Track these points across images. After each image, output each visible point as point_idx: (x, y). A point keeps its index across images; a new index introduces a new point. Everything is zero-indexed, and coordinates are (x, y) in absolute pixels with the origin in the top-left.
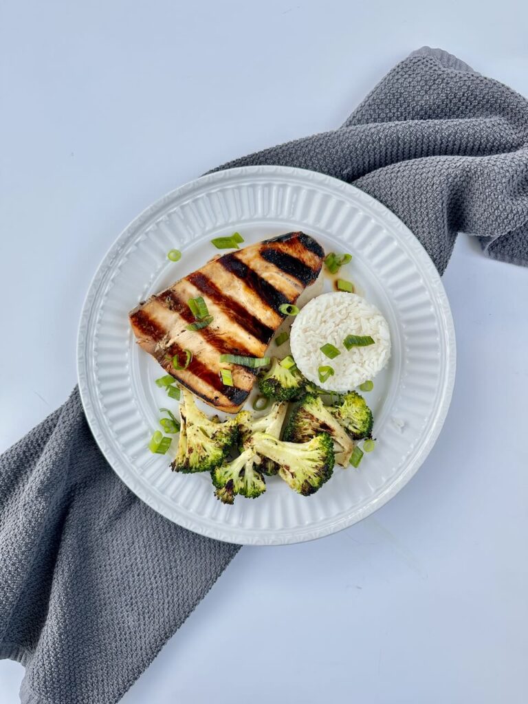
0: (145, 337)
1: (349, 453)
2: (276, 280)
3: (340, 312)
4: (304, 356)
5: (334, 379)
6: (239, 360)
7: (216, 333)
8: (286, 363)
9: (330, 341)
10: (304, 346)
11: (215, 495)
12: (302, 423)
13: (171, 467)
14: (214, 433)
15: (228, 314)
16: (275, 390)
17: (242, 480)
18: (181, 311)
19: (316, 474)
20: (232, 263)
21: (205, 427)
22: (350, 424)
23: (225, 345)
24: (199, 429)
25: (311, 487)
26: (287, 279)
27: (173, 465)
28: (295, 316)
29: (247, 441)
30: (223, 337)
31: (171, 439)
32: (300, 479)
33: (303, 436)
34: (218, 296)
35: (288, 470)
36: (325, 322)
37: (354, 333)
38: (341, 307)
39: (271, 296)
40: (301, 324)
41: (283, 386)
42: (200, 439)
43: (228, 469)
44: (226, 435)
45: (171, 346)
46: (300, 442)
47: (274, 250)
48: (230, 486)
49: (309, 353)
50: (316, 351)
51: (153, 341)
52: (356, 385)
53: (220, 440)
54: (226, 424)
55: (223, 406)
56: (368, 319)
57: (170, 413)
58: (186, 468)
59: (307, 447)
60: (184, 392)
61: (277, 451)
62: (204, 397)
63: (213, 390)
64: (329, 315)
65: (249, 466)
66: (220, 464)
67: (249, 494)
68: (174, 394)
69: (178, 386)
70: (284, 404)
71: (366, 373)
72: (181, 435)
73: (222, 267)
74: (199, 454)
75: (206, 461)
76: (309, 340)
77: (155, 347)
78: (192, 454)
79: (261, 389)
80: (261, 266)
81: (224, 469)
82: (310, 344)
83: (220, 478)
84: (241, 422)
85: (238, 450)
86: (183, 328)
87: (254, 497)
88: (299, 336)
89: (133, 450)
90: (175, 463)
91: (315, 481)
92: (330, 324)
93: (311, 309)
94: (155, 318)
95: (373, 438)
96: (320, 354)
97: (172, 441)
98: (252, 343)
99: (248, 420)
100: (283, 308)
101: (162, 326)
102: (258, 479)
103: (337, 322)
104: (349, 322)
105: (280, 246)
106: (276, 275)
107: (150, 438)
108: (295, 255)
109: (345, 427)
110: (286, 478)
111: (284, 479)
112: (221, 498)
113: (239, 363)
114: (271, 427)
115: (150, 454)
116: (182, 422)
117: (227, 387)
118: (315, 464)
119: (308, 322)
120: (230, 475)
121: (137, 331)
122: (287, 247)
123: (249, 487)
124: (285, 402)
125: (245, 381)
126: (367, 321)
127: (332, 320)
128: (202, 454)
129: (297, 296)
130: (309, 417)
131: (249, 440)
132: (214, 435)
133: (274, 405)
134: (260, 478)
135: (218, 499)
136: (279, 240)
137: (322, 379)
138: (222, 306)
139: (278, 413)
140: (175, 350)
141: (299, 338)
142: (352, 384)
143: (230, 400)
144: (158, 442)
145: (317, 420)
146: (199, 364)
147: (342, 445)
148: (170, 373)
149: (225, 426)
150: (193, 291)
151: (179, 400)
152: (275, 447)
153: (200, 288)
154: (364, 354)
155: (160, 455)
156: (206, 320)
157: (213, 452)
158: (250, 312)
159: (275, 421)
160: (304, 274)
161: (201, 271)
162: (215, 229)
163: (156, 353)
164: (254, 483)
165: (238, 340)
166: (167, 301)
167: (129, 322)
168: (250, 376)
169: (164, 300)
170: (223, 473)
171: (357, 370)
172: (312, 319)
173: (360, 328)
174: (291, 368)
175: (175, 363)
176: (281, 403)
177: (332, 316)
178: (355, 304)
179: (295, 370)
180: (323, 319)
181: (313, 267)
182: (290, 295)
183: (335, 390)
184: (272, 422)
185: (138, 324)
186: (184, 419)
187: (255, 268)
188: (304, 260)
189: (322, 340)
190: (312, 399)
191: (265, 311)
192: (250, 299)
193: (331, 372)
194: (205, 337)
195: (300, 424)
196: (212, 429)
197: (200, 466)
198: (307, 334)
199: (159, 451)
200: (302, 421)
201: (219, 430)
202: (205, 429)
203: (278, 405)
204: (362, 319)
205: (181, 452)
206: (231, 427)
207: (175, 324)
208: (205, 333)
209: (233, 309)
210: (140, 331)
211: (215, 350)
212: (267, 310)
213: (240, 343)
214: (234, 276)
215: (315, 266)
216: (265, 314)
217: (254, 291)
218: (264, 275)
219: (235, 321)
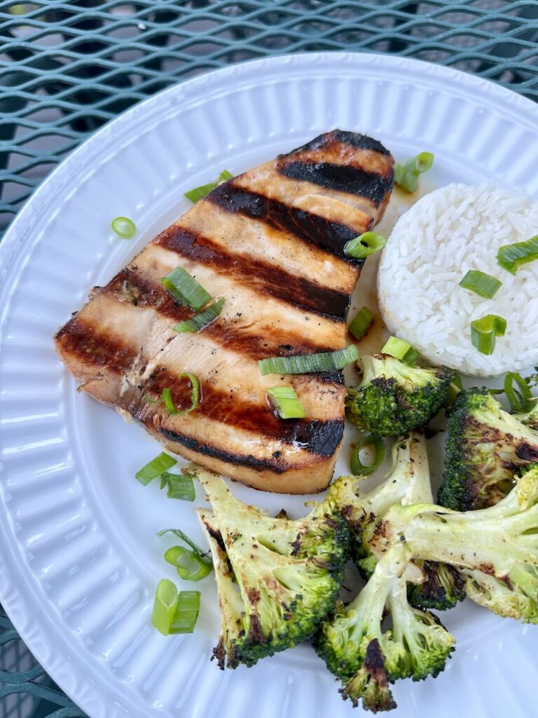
0: (92, 370)
2: (323, 205)
3: (464, 215)
4: (429, 317)
6: (299, 364)
7: (237, 326)
10: (422, 296)
11: (345, 698)
12: (478, 457)
13: (216, 661)
14: (295, 539)
15: (251, 285)
17: (391, 639)
18: (159, 303)
20: (233, 198)
21: (269, 536)
23: (262, 344)
24: (257, 543)
26: (342, 200)
27: (219, 652)
28: (381, 252)
29: (375, 536)
30: (254, 330)
31: (198, 594)
34: (222, 260)
35: (493, 573)
36: (443, 241)
37: (506, 243)
38: (463, 206)
40: (400, 256)
41: (408, 389)
42: (267, 564)
44: (324, 537)
45: (152, 377)
47: (302, 163)
48: (374, 658)
49: (436, 309)
50: (448, 301)
51: (112, 375)
53: (315, 553)
54: (312, 514)
55: (295, 467)
56: (521, 212)
61: (454, 537)
63: (265, 441)
65: (400, 593)
66: (330, 617)
67: (421, 667)
68: (178, 488)
70: (416, 441)
72: (219, 576)
73: (217, 209)
74: (277, 598)
75: (298, 611)
76: (427, 281)
80: (286, 190)
81: (344, 621)
82: (433, 289)
83: (343, 646)
84: (344, 502)
86: (168, 334)
87: (436, 673)
88: (404, 278)
90: (221, 646)
93: (408, 226)
94: (108, 329)
98: (317, 328)
99: (357, 495)
100: (352, 247)
101: (126, 341)
102: (426, 623)
104: (489, 227)
105: (309, 155)
106: (320, 197)
108: (340, 162)
110: (490, 598)
111: (486, 602)
112: (360, 700)
113: (301, 371)
116: (213, 543)
117: (292, 423)
119: (411, 250)
120: (364, 634)
121: (77, 363)
122: (323, 154)
123: (416, 650)
124: (417, 437)
125: (326, 403)
126: (519, 215)
127: (457, 234)
128: (282, 599)
129: (371, 221)
130: (489, 437)
131: (381, 530)
132: (294, 544)
133: (395, 452)
134: (431, 621)
135: (356, 705)
138: (234, 276)
139: (412, 460)
141: (407, 284)
143: (308, 450)
144: (170, 607)
145: (509, 436)
146: (220, 396)
148: (162, 429)
149: (314, 519)
150: (171, 260)
152: (443, 527)
153: (184, 254)
155: (181, 636)
156: (212, 307)
158: (292, 272)
159: (413, 481)
161: (179, 223)
163: (123, 399)
164: (421, 636)
165: (286, 329)
166: (125, 290)
168: (333, 389)
169: (119, 290)
170: (346, 634)
172: (419, 241)
173: (514, 232)
174: (405, 358)
175: (169, 406)
177: (453, 227)
178: (486, 195)
179: (415, 358)
180: (439, 237)
181: (380, 171)
182: (357, 223)
184: (406, 483)
185: (75, 349)
186: (216, 535)
187: (277, 195)
188: (361, 163)
190: (480, 398)
191: (320, 263)
192: (284, 249)
193: (499, 325)
194: (219, 339)
195: (476, 459)
196: (287, 533)
197: (288, 627)
198: (420, 271)
199: (177, 626)
200: (479, 452)
201: (303, 531)
202: (269, 540)
203: (404, 447)
204: (511, 215)
205: (228, 613)
206: (326, 516)
207: (151, 330)
208: (217, 331)
209: (257, 276)
210: (82, 360)
211: (245, 360)
212: (322, 261)
213: (291, 334)
214: (242, 217)
215: (383, 170)
216: (322, 267)
217: (288, 233)
218: (298, 202)
219: (267, 294)
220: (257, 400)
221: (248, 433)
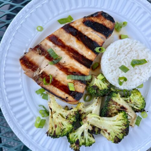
0: (28, 70)
1: (134, 119)
2: (92, 35)
3: (127, 48)
4: (110, 73)
5: (126, 83)
6: (77, 77)
7: (64, 65)
8: (100, 77)
9: (123, 64)
10: (110, 67)
11: (70, 147)
12: (111, 107)
13: (46, 134)
14: (67, 115)
15: (69, 55)
16: (96, 91)
17: (82, 138)
18: (46, 55)
19: (122, 132)
20: (69, 29)
21: (62, 113)
22: (134, 105)
23: (69, 70)
24: (59, 114)
25: (119, 139)
26: (97, 35)
27: (47, 133)
28: (103, 53)
29: (84, 118)
30: (68, 67)
31: (45, 120)
32: (113, 135)
33: (112, 114)
34: (63, 46)
35: (106, 131)
36: (119, 54)
37: (135, 59)
38: (128, 45)
39: (90, 44)
40: (107, 56)
41: (100, 89)
42: (60, 120)
43: (76, 133)
44: (73, 116)
45: (42, 73)
46: (111, 116)
47: (90, 21)
48: (77, 142)
49: (112, 71)
50: (116, 70)
51: (32, 71)
52: (138, 85)
53: (70, 119)
54: (72, 110)
55: (70, 101)
56: (142, 51)
57: (44, 107)
58: (55, 136)
59: (115, 119)
60: (50, 96)
61: (100, 123)
62: (61, 98)
63: (65, 94)
64: (122, 50)
65: (86, 131)
66: (71, 132)
67: (87, 145)
68: (45, 97)
69: (47, 93)
70: (100, 98)
71: (143, 79)
72: (50, 118)
73: (65, 31)
74: (60, 127)
75: (64, 131)
76: (112, 64)
77: (33, 75)
78: (57, 128)
79: (88, 91)
80: (84, 29)
81: (73, 133)
82: (113, 66)
83: (72, 138)
84: (80, 109)
85: (80, 123)
86: (47, 64)
87: (90, 146)
88: (107, 62)
89: (27, 127)
91: (121, 136)
92: (123, 55)
93: (112, 48)
94: (32, 60)
95: (146, 111)
96: (118, 71)
97: (46, 120)
98: (82, 69)
99: (83, 107)
100: (97, 49)
101: (37, 64)
102: (91, 136)
103: (126, 54)
104: (132, 53)
105: (92, 19)
106: (92, 33)
107: (34, 121)
108: (100, 22)
109: (132, 107)
110: (105, 135)
111: (104, 135)
112: (73, 148)
113: (77, 79)
114: (94, 110)
115: (35, 129)
116: (50, 111)
117: (71, 91)
118: (120, 128)
119: (111, 55)
120: (77, 137)
121: (24, 67)
122: (96, 19)
123: (87, 141)
124: (100, 97)
125: (81, 88)
126: (141, 52)
127: (124, 53)
128: (61, 128)
129: (104, 42)
130: (115, 104)
131: (85, 118)
132: (67, 117)
133: (94, 99)
134: (92, 136)
135: (72, 149)
136: (92, 16)
137: (121, 84)
138: (66, 51)
139: (97, 102)
140: (44, 75)
141: (107, 64)
142: (136, 85)
143: (74, 98)
144: (38, 123)
145: (119, 105)
146: (57, 81)
147: (131, 116)
148: (42, 87)
149: (72, 112)
150: (50, 44)
151: (48, 100)
152: (99, 120)
153: (54, 43)
154: (141, 69)
155: (40, 129)
156: (59, 59)
157: (67, 126)
159: (96, 107)
160: (106, 31)
161: (54, 34)
162: (59, 15)
163: (34, 78)
164: (89, 139)
165: (75, 68)
166: (38, 50)
167: (19, 63)
168: (83, 85)
169: (36, 50)
170: (73, 136)
171: (138, 78)
172: (113, 53)
173: (138, 56)
174: (102, 80)
175: (44, 82)
176: (98, 98)
177: (123, 51)
178: (134, 44)
179: (105, 80)
180: (119, 53)
181: (110, 28)
182: (100, 43)
183: (127, 89)
184: (95, 107)
185: (24, 64)
186: (51, 109)
187: (81, 30)
189: (119, 64)
190: (116, 95)
191: (88, 52)
192: (80, 46)
193: (125, 80)
194: (59, 67)
195: (110, 107)
196: (66, 113)
197: (61, 134)
198: (111, 61)
199: (40, 127)
200: (111, 106)
201: (69, 114)
202: (62, 114)
203: (97, 99)
204: (139, 51)
205: (51, 126)
206: (75, 112)
207: (43, 62)
208: (59, 65)
209: (72, 52)
210: (25, 67)
211: (64, 74)
212: (88, 51)
213: (76, 69)
214: (71, 35)
215: (111, 28)
216: (88, 53)
217: (82, 42)
218: (86, 33)
219: (73, 58)
220: (65, 84)
221: (61, 91)
